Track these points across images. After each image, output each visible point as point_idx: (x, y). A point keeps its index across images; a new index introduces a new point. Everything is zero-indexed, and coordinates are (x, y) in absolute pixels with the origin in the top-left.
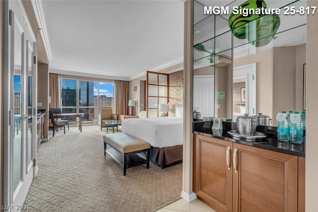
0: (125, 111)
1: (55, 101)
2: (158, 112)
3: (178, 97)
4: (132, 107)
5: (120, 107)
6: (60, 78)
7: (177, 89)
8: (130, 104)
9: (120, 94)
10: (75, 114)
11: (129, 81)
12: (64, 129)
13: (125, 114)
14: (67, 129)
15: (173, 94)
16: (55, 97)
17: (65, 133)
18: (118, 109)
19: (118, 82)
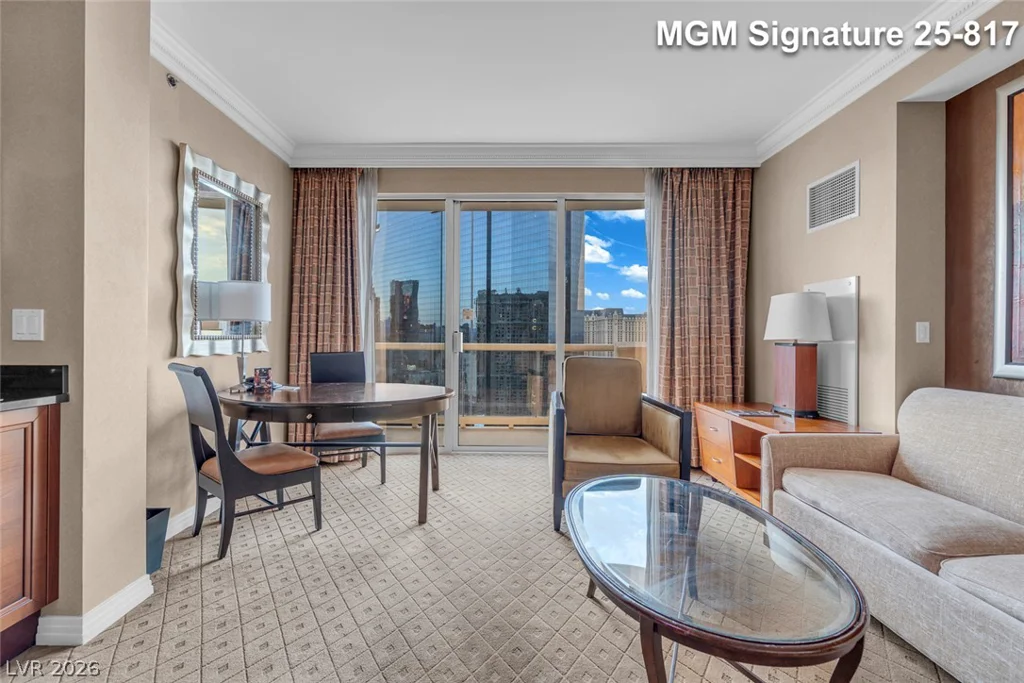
0: (726, 375)
1: (341, 315)
5: (693, 348)
6: (367, 196)
9: (693, 264)
11: (753, 171)
13: (726, 395)
16: (339, 295)
17: (319, 525)
18: (683, 363)
19: (676, 184)
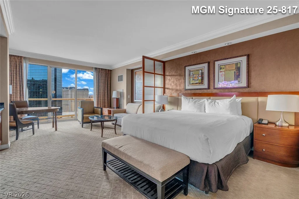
0: (107, 103)
1: (19, 92)
2: (154, 104)
3: (178, 88)
4: (118, 100)
5: (102, 99)
6: (26, 63)
7: (177, 78)
8: (114, 95)
9: (102, 85)
10: (47, 108)
11: (111, 70)
12: (33, 128)
13: (107, 106)
14: (36, 126)
15: (171, 84)
16: (18, 87)
17: (34, 134)
18: (100, 101)
19: (99, 71)
